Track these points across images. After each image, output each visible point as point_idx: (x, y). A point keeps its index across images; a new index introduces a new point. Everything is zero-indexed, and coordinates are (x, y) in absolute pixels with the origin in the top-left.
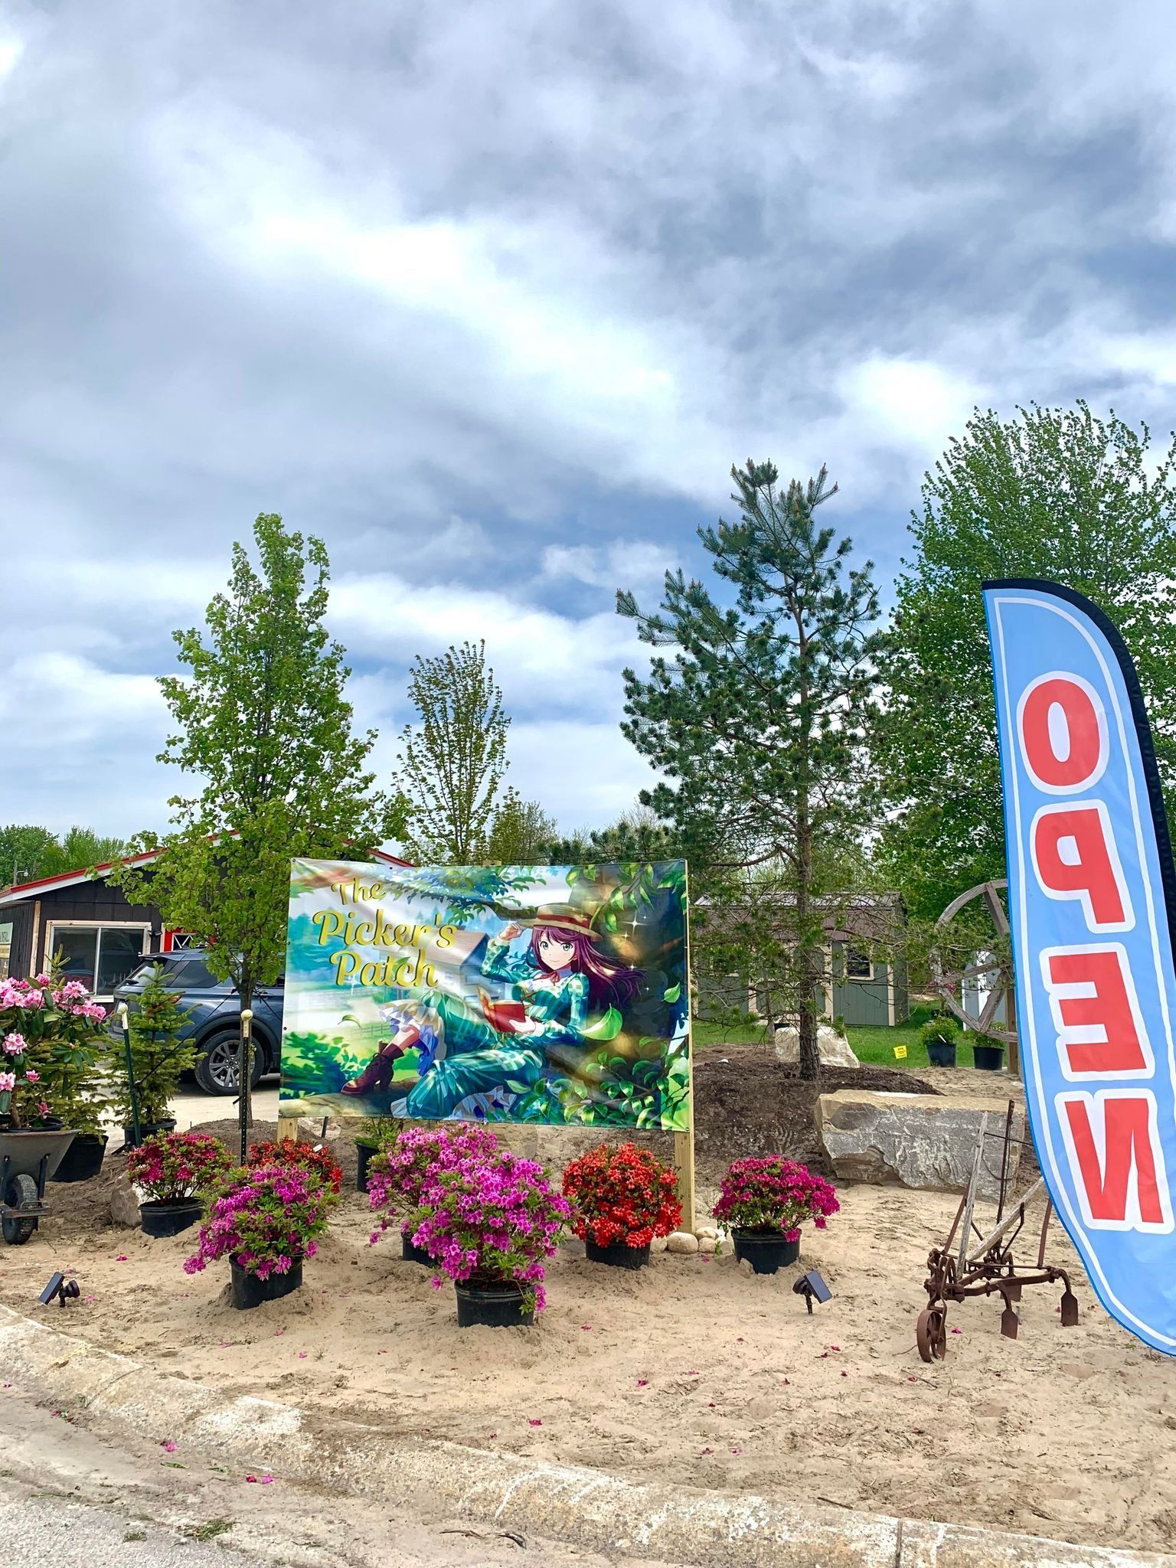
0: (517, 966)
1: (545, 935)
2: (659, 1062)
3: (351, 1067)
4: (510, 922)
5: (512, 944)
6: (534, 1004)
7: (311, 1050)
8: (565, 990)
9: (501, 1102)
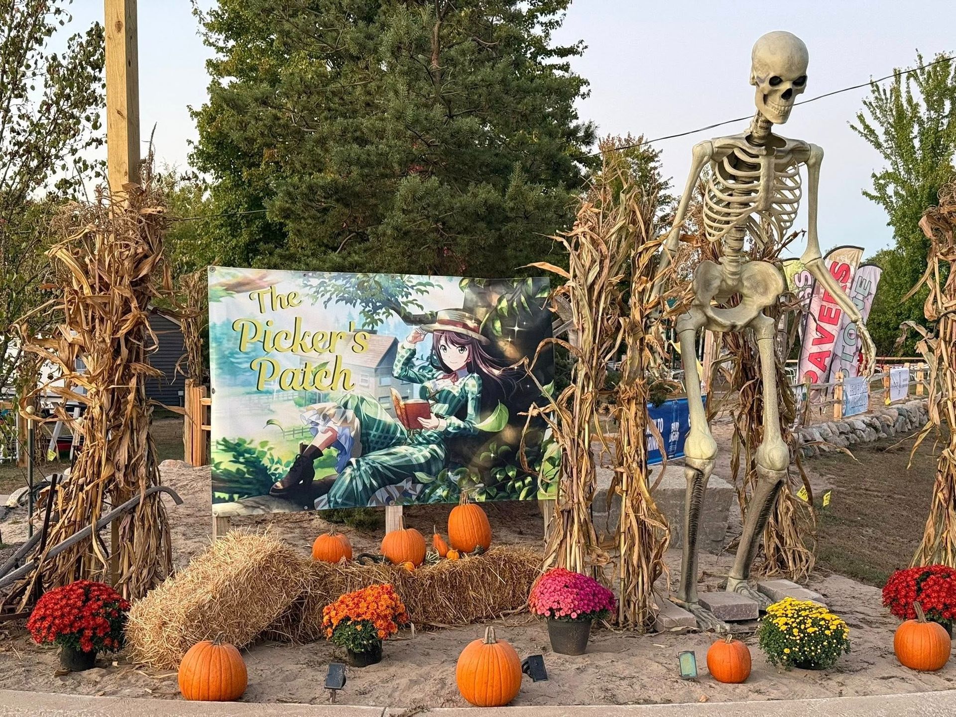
0: (424, 368)
1: (443, 339)
2: (536, 448)
3: (276, 470)
4: (414, 327)
5: (418, 347)
6: (437, 402)
7: (241, 454)
8: (463, 389)
9: (410, 491)
